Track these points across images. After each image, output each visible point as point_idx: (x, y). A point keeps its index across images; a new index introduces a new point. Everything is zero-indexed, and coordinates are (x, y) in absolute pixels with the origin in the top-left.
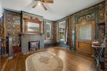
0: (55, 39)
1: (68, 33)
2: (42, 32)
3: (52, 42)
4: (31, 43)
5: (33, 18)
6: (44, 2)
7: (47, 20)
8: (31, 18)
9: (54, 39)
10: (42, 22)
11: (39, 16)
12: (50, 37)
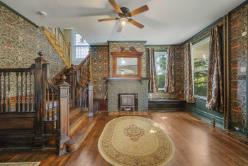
0: (180, 93)
1: (218, 76)
2: (144, 74)
3: (171, 99)
4: (121, 96)
5: (126, 49)
6: (130, 16)
7: (157, 46)
8: (123, 49)
9: (176, 92)
10: (145, 53)
11: (136, 42)
12: (166, 85)
